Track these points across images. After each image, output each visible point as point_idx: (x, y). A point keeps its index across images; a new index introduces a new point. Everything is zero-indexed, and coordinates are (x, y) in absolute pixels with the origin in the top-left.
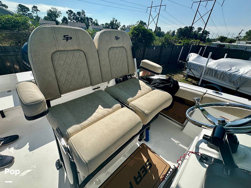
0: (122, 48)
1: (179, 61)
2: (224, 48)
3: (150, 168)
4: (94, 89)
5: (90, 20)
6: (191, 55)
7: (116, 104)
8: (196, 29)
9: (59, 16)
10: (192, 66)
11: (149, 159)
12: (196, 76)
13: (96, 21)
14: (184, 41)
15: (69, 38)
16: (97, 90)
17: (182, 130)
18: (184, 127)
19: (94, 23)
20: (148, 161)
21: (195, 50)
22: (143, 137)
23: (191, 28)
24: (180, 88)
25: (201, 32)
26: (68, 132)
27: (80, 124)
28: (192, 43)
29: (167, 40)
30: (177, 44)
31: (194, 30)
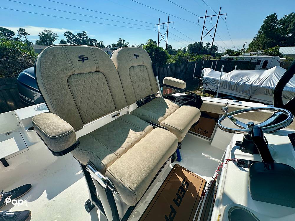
0: (143, 66)
1: (194, 78)
2: (233, 61)
3: (187, 187)
4: (113, 117)
5: (94, 42)
6: (205, 70)
7: (148, 126)
8: (205, 45)
9: (56, 40)
10: (208, 81)
11: (185, 179)
12: (213, 91)
13: (101, 43)
14: (196, 57)
15: (85, 59)
16: (117, 117)
17: (210, 143)
18: (212, 140)
19: (99, 45)
20: (184, 181)
21: (208, 65)
22: (175, 158)
23: (201, 44)
24: (204, 102)
25: (210, 47)
26: (103, 163)
27: (115, 153)
28: (203, 58)
29: (180, 57)
30: (190, 61)
31: (203, 46)
